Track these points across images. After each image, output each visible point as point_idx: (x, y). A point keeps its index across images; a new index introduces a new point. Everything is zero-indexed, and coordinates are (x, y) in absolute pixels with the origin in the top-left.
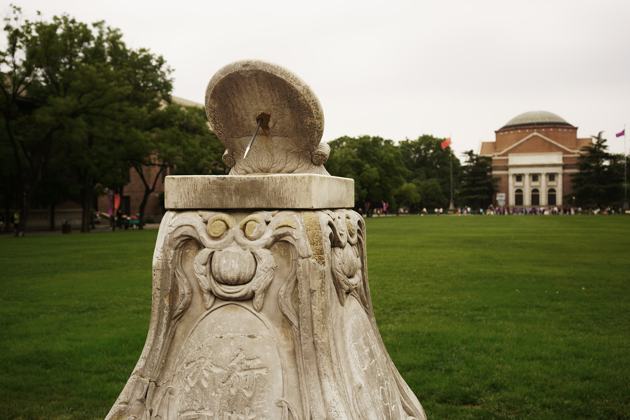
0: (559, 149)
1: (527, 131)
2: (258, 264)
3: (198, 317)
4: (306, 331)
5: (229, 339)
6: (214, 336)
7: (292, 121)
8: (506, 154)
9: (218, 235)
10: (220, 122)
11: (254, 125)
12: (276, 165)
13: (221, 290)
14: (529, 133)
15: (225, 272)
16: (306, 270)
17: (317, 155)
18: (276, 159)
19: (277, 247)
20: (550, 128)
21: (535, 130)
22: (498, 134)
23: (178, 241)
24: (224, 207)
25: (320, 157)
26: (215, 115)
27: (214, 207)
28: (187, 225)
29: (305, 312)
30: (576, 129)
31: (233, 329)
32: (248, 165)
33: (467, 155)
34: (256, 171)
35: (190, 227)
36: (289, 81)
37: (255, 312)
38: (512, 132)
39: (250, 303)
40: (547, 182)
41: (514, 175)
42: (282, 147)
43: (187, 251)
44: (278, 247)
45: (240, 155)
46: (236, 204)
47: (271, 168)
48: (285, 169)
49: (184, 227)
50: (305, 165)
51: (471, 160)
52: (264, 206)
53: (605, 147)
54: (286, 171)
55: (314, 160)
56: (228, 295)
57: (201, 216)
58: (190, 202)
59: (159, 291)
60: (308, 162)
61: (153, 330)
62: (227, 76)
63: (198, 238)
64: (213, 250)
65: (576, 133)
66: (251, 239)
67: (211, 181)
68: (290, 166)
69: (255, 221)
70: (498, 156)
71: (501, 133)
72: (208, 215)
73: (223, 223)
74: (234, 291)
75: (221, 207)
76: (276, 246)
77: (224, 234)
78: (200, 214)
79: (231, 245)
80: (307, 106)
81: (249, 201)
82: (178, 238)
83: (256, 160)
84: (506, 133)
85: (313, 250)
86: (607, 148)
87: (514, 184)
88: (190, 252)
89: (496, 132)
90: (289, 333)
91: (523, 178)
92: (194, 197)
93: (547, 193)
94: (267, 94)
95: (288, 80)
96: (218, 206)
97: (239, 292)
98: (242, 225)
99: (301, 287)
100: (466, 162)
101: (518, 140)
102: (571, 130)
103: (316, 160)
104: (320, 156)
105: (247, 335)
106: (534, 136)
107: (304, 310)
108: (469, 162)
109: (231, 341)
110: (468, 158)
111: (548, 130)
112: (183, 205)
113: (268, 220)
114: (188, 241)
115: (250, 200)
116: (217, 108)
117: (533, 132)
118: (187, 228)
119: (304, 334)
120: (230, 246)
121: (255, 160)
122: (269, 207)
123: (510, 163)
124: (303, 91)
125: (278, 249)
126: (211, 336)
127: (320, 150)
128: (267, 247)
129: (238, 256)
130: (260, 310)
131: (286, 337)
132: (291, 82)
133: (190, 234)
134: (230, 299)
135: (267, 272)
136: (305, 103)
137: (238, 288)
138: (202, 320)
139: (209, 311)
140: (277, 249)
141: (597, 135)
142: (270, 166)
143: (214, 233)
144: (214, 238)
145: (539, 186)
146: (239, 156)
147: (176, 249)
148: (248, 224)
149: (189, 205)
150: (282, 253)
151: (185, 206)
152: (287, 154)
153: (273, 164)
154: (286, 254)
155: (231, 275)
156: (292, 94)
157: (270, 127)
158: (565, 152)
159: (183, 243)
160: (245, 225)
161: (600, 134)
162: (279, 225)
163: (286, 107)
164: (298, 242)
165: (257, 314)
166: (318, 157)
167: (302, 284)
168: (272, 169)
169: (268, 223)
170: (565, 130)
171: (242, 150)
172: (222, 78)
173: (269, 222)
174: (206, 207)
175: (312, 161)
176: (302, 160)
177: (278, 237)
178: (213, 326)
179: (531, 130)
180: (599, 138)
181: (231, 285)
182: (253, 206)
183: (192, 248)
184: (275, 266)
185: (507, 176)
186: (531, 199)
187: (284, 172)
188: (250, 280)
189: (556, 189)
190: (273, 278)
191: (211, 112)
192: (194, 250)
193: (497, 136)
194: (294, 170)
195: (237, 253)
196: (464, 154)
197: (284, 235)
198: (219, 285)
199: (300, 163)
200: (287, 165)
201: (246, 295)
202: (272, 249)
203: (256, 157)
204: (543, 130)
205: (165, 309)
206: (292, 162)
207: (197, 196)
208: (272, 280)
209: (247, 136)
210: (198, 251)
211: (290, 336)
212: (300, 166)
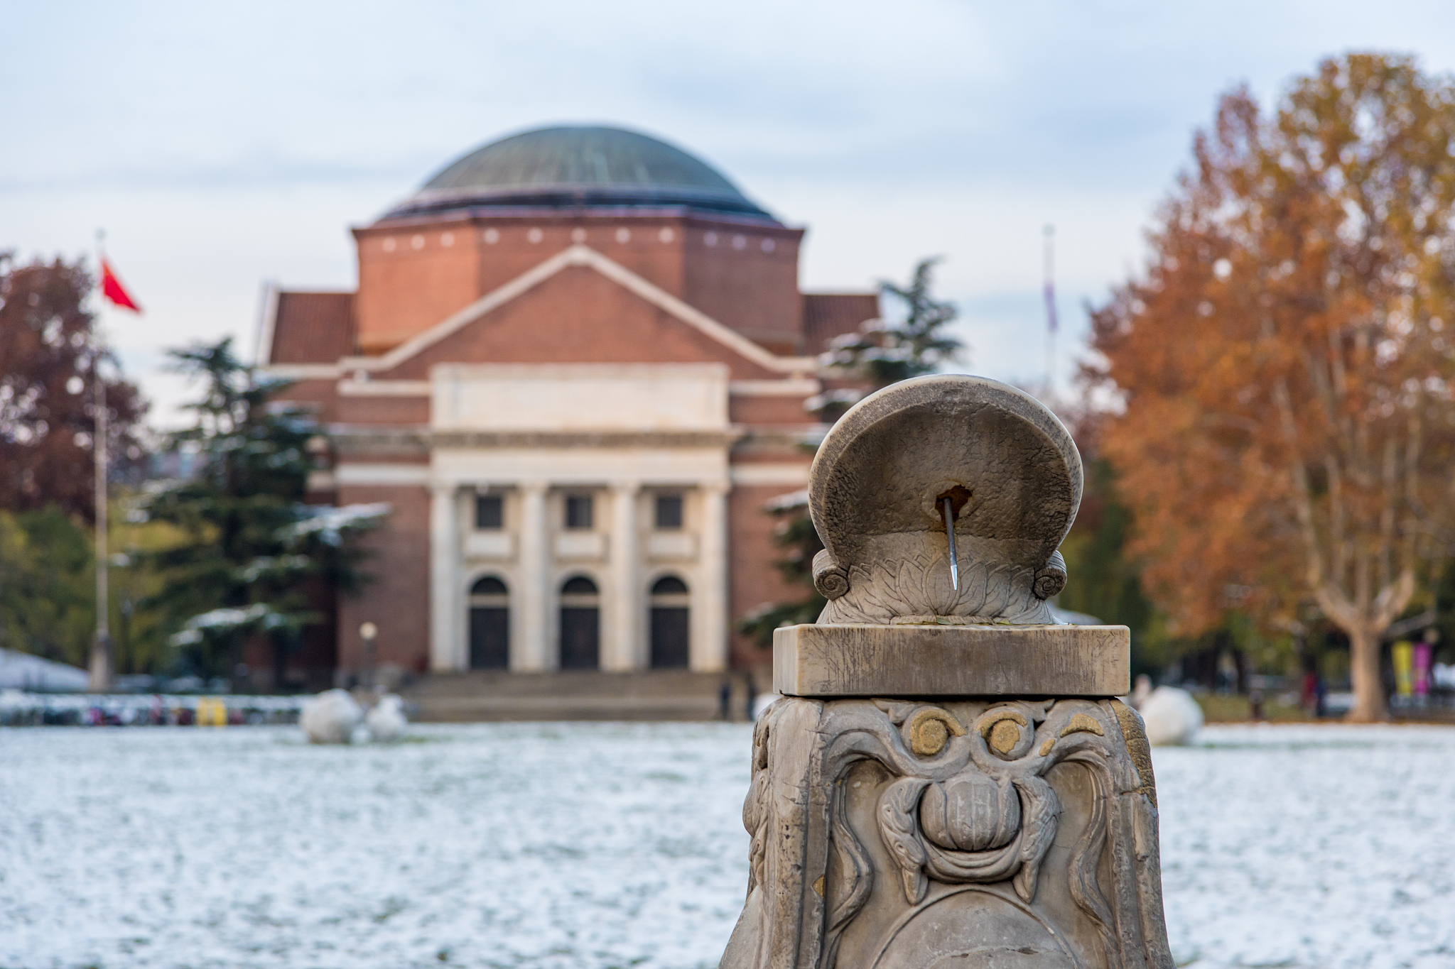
0: (709, 350)
1: (535, 235)
2: (1027, 808)
3: (890, 921)
4: (1131, 935)
5: (984, 957)
6: (947, 955)
7: (1018, 507)
8: (416, 368)
9: (934, 751)
10: (848, 500)
11: (926, 509)
12: (966, 600)
13: (948, 862)
14: (544, 252)
15: (965, 826)
16: (1127, 817)
17: (1048, 578)
18: (967, 586)
19: (1059, 773)
20: (659, 223)
21: (579, 234)
22: (371, 245)
23: (842, 763)
24: (937, 693)
25: (1053, 582)
26: (840, 486)
27: (913, 692)
28: (860, 730)
29: (1128, 898)
30: (796, 236)
31: (987, 939)
32: (896, 598)
33: (193, 365)
34: (921, 611)
35: (865, 734)
36: (1041, 429)
37: (1021, 904)
38: (448, 239)
39: (1007, 886)
40: (640, 537)
41: (464, 490)
42: (978, 560)
43: (858, 784)
44: (1063, 774)
45: (870, 574)
46: (963, 687)
47: (957, 605)
48: (985, 607)
49: (853, 735)
50: (1020, 598)
51: (223, 399)
52: (1027, 690)
53: (947, 347)
54: (988, 612)
55: (1039, 589)
56: (966, 872)
57: (886, 711)
58: (858, 681)
59: (800, 872)
60: (1025, 593)
61: (791, 955)
62: (907, 410)
63: (885, 757)
64: (926, 781)
65: (793, 259)
66: (1005, 757)
67: (907, 638)
68: (993, 604)
69: (1014, 720)
70: (376, 376)
71: (389, 244)
72: (902, 709)
73: (941, 725)
74: (982, 862)
75: (930, 692)
76: (1057, 771)
77: (944, 749)
78: (884, 708)
79: (963, 770)
80: (1063, 478)
81: (992, 679)
82: (843, 756)
83: (919, 587)
84: (418, 242)
85: (1141, 778)
86: (960, 353)
87: (459, 541)
88: (864, 786)
89: (359, 234)
90: (1093, 942)
91: (511, 510)
92: (868, 670)
93: (646, 601)
94: (983, 448)
95: (1040, 427)
96: (923, 690)
97: (992, 864)
98: (986, 728)
99: (1119, 850)
100: (187, 407)
101: (484, 289)
102: (768, 245)
103: (1041, 588)
104: (1054, 579)
105: (1018, 947)
106: (572, 271)
107: (1125, 895)
108: (206, 407)
109: (988, 961)
110: (199, 386)
111: (646, 235)
112: (842, 688)
113: (1038, 720)
114: (857, 763)
115: (996, 678)
116: (854, 473)
117: (568, 244)
118: (860, 735)
119: (1127, 942)
120: (962, 772)
121: (916, 587)
122: (1038, 692)
123: (443, 420)
124: (1063, 449)
125: (1063, 777)
126: (940, 955)
127: (1056, 567)
128: (1042, 774)
129: (988, 792)
130: (1032, 900)
131: (1088, 950)
132: (1045, 431)
133: (867, 748)
134: (966, 880)
135: (1047, 823)
136: (1061, 472)
137: (989, 857)
138: (904, 926)
139: (915, 910)
140: (1060, 777)
141: (904, 279)
142: (955, 602)
143: (925, 745)
144: (922, 756)
145: (604, 559)
146: (867, 574)
147: (835, 781)
148: (998, 728)
149: (855, 688)
150: (1072, 785)
151: (847, 689)
152: (988, 574)
153: (960, 597)
154: (1080, 787)
155: (975, 832)
156: (1037, 454)
157: (960, 516)
158: (741, 367)
159: (847, 769)
160: (991, 729)
161: (922, 270)
162: (1070, 728)
163: (1014, 477)
164: (1111, 761)
165: (1028, 908)
166: (1049, 581)
167: (1121, 844)
168: (959, 606)
169: (1037, 725)
170: (739, 242)
171: (881, 561)
172: (895, 414)
173: (1042, 722)
174: (897, 692)
175: (1033, 591)
176: (1015, 587)
177: (1064, 753)
178: (940, 935)
179: (556, 234)
180: (915, 296)
181: (972, 851)
182: (1002, 690)
183: (867, 777)
184: (1059, 812)
185: (424, 495)
186: (554, 631)
187: (983, 615)
188: (1012, 841)
189: (690, 575)
190: (1055, 836)
191: (835, 479)
192: (870, 782)
193: (362, 259)
194: (1003, 611)
195: (985, 785)
196: (176, 361)
197: (1077, 748)
198: (942, 854)
199: (1011, 593)
200: (989, 599)
201: (1007, 870)
202: (1049, 777)
203: (920, 580)
204: (623, 235)
205: (815, 910)
206: (997, 593)
207: (875, 667)
208: (1054, 839)
209: (900, 531)
210: (881, 785)
211: (1095, 949)
212: (1012, 600)
